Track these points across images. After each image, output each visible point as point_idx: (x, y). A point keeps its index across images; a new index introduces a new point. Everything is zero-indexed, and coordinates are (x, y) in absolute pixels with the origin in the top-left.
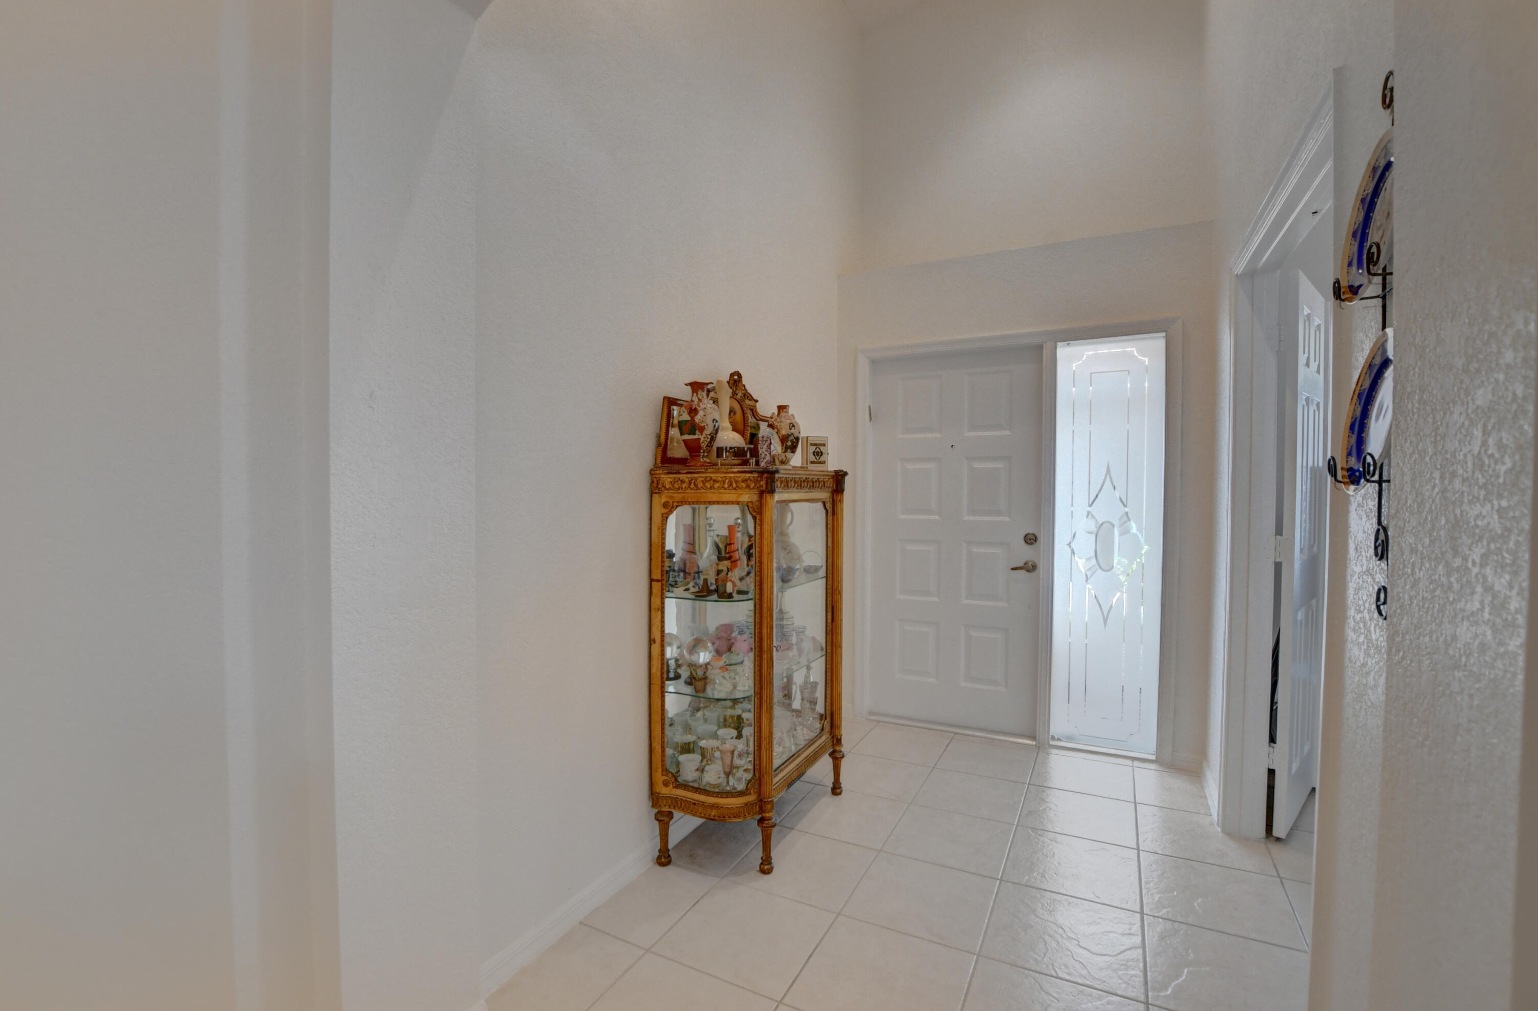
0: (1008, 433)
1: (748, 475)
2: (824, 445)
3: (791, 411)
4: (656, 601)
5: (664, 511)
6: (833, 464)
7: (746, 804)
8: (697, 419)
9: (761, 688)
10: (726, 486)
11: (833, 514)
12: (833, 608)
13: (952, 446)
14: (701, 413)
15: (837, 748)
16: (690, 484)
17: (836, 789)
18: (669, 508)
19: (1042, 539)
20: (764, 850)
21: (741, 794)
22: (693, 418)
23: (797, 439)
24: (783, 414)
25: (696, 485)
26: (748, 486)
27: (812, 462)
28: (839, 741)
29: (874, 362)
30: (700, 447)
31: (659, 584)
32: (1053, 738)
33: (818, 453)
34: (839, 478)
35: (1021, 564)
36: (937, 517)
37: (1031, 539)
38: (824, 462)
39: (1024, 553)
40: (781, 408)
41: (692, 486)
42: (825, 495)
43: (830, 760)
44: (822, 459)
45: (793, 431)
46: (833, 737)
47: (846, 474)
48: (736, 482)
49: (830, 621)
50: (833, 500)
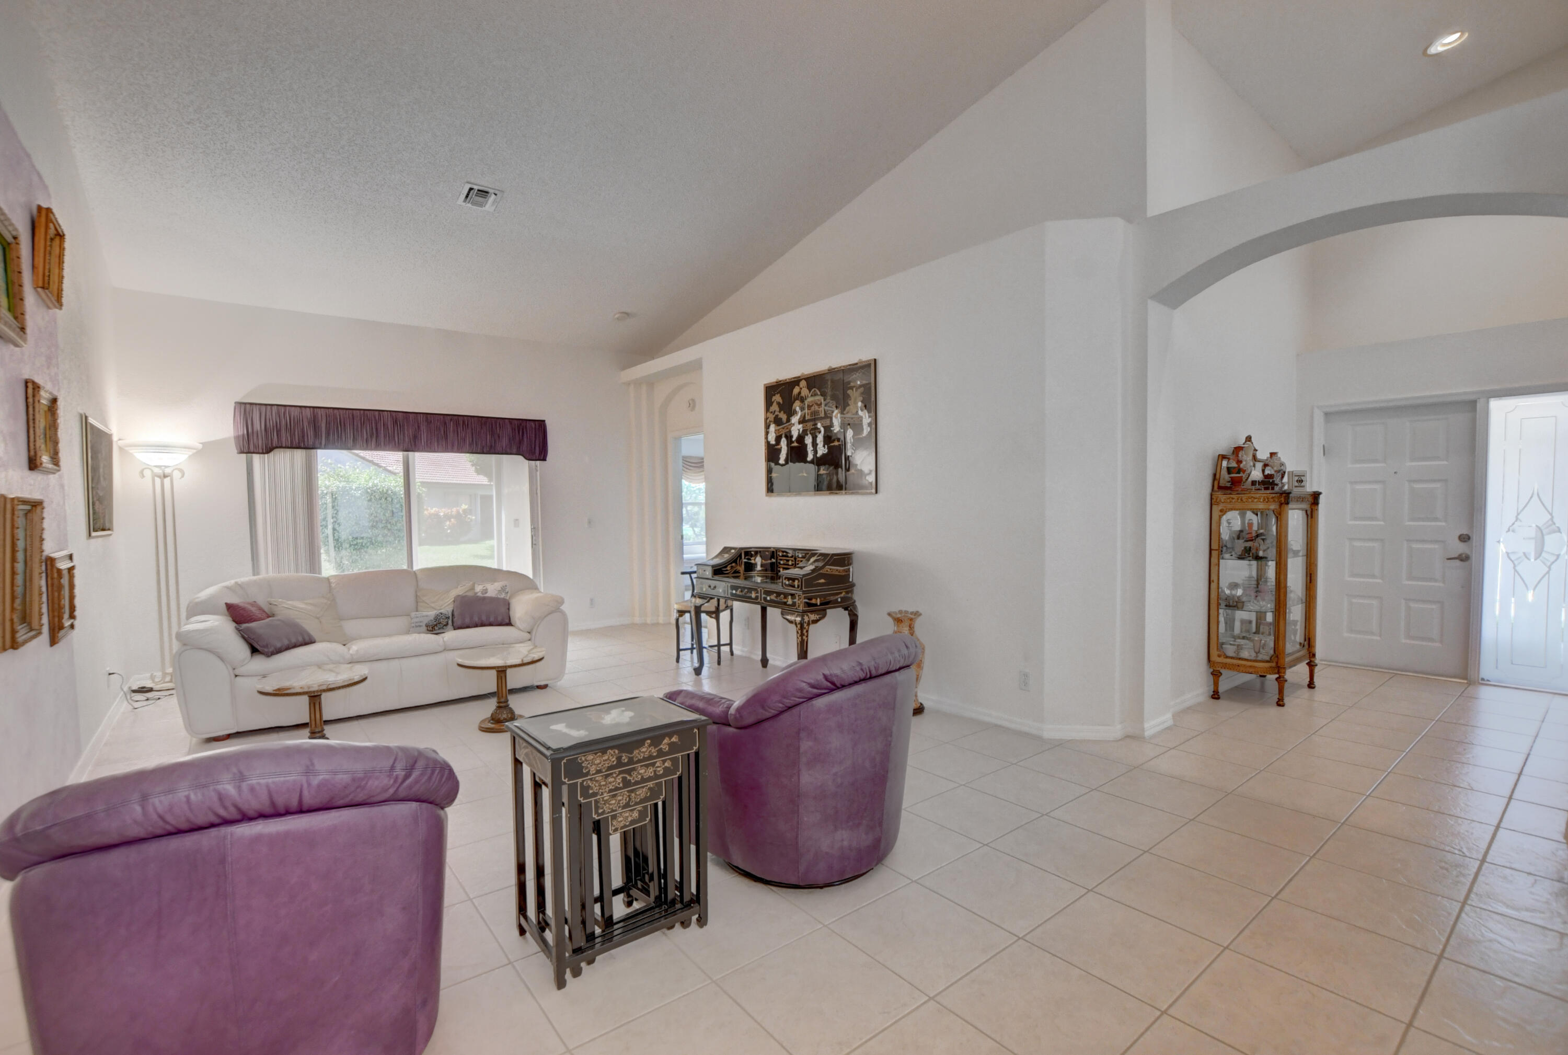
0: (1445, 463)
1: (1274, 495)
2: (1304, 476)
3: (1279, 455)
4: (1214, 560)
5: (1220, 514)
6: (1310, 487)
7: (1271, 667)
8: (1242, 466)
9: (1279, 607)
10: (1262, 500)
11: (1312, 517)
12: (1311, 574)
13: (1395, 473)
14: (1244, 463)
15: (1312, 659)
16: (1238, 499)
17: (1311, 685)
18: (1223, 512)
19: (1474, 538)
20: (1279, 694)
21: (1267, 662)
22: (1239, 466)
23: (1285, 472)
24: (1274, 457)
25: (1241, 500)
26: (1274, 501)
27: (1296, 487)
28: (1314, 655)
29: (1327, 414)
30: (1242, 480)
31: (1217, 552)
32: (1483, 679)
33: (1300, 481)
34: (1316, 496)
35: (1456, 556)
36: (1382, 523)
37: (1464, 538)
38: (1303, 487)
39: (1461, 548)
40: (1272, 454)
41: (1239, 501)
42: (1305, 506)
43: (1307, 669)
44: (1302, 484)
45: (1282, 468)
46: (1310, 653)
47: (1320, 493)
48: (1268, 498)
49: (1308, 581)
50: (1312, 509)
